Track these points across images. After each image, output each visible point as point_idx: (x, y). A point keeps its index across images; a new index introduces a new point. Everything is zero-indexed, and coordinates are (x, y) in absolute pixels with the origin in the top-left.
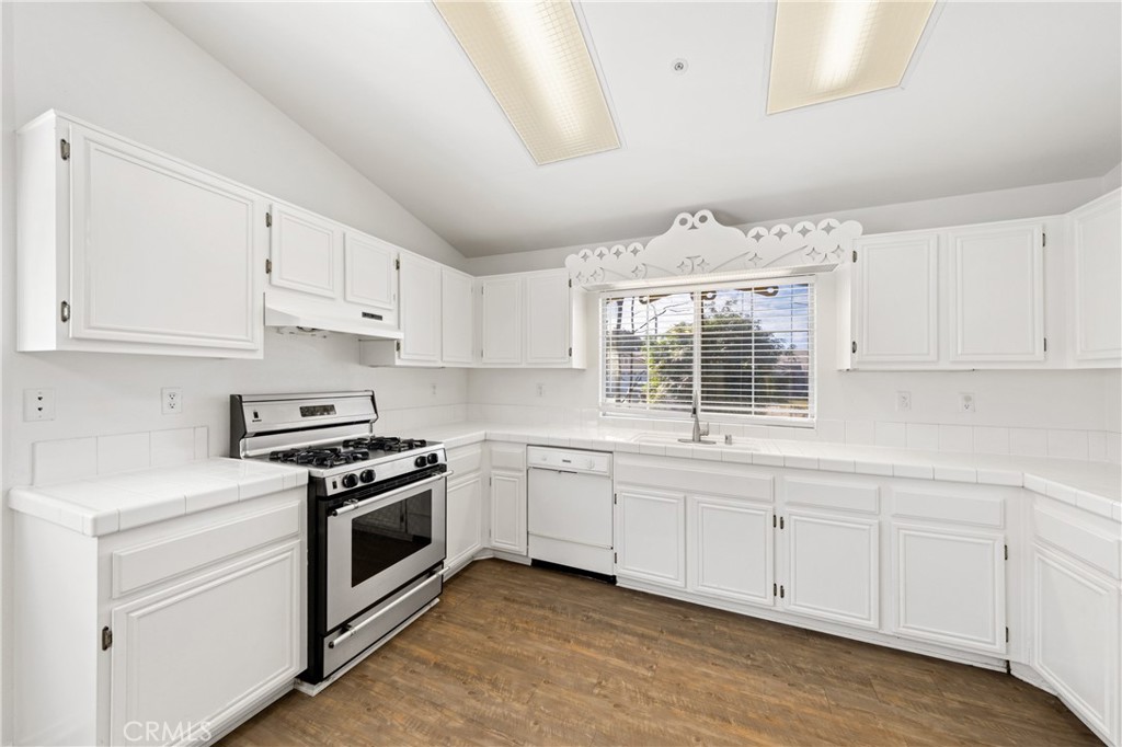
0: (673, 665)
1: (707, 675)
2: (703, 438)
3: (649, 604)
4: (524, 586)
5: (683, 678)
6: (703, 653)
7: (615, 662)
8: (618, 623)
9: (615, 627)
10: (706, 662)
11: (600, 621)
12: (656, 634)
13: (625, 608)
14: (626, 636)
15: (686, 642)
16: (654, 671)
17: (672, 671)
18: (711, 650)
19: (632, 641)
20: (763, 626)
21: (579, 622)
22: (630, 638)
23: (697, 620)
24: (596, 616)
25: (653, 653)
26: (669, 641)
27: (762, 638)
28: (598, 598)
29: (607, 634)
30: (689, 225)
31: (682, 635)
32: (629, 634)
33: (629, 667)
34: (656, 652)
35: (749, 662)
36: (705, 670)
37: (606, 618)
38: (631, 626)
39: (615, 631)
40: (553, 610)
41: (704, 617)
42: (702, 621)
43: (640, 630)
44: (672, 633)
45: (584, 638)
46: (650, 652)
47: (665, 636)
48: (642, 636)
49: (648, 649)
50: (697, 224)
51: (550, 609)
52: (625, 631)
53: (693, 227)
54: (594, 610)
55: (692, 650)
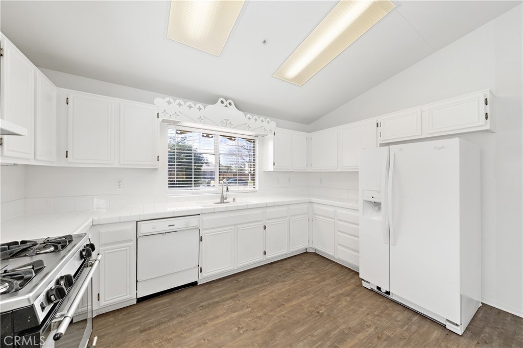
0: (252, 300)
1: (264, 295)
2: (225, 201)
3: (220, 284)
4: (146, 317)
5: (260, 302)
6: (255, 289)
7: (235, 315)
8: (217, 299)
9: (217, 302)
10: (259, 291)
11: (209, 304)
12: (235, 294)
13: (213, 291)
14: (226, 302)
15: (247, 289)
16: (250, 307)
17: (255, 302)
18: (257, 286)
19: (231, 303)
20: (259, 269)
21: (201, 311)
22: (228, 302)
23: (242, 279)
24: (204, 303)
25: (243, 301)
26: (242, 293)
27: (263, 273)
28: (196, 295)
29: (219, 307)
30: (224, 104)
31: (243, 288)
32: (227, 300)
33: (241, 313)
34: (243, 300)
35: (268, 283)
36: (261, 294)
37: (210, 301)
38: (224, 297)
39: (219, 304)
40: (180, 315)
41: (242, 276)
42: (243, 278)
43: (228, 296)
44: (240, 289)
45: (211, 316)
46: (241, 301)
47: (239, 292)
48: (232, 298)
49: (239, 301)
50: (228, 105)
51: (178, 316)
52: (224, 301)
53: (226, 106)
54: (201, 302)
55: (251, 290)
